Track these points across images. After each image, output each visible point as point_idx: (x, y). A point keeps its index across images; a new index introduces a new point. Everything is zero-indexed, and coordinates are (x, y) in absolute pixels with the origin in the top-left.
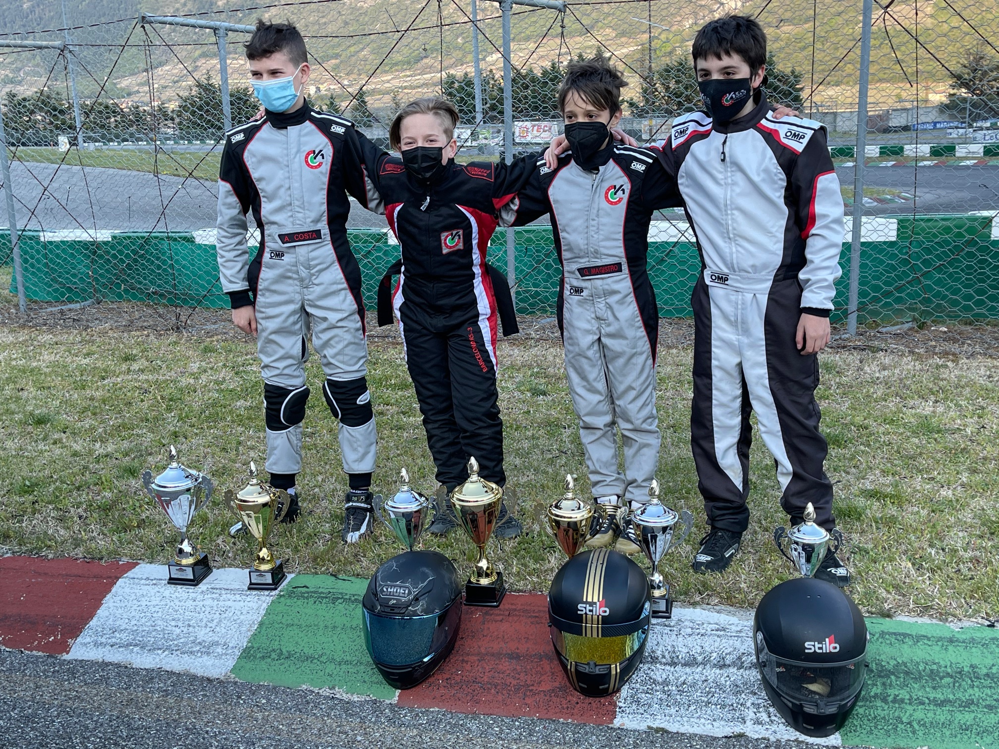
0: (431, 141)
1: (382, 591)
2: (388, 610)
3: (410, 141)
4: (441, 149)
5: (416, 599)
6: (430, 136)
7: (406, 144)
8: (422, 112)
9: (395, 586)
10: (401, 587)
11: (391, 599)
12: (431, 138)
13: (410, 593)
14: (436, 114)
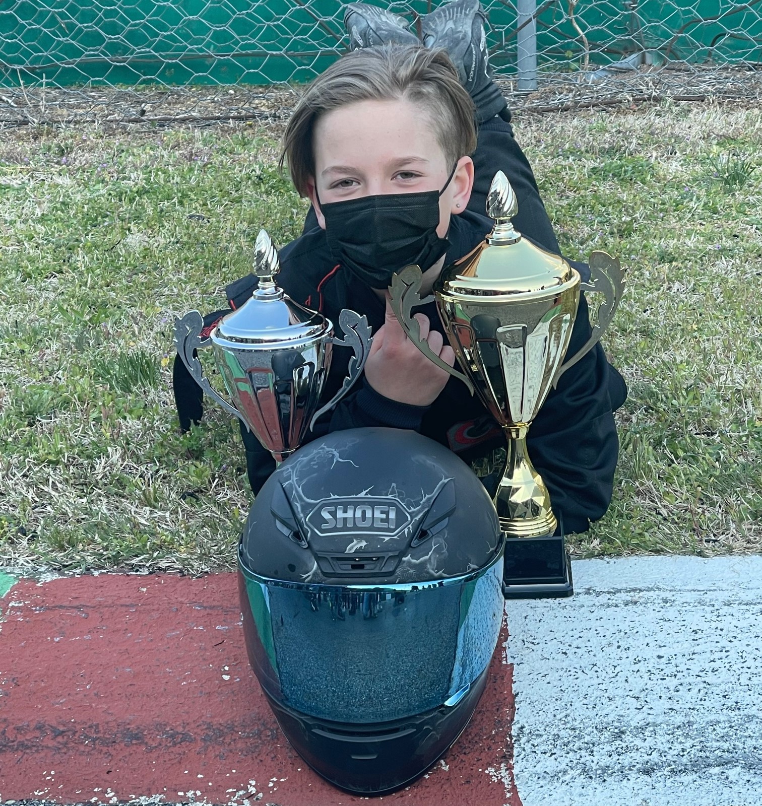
0: (407, 175)
1: (318, 520)
2: (347, 568)
3: (343, 176)
4: (434, 196)
5: (422, 534)
6: (405, 162)
7: (334, 186)
8: (378, 95)
9: (355, 504)
10: (373, 505)
11: (350, 539)
12: (407, 168)
13: (401, 518)
14: (417, 96)
